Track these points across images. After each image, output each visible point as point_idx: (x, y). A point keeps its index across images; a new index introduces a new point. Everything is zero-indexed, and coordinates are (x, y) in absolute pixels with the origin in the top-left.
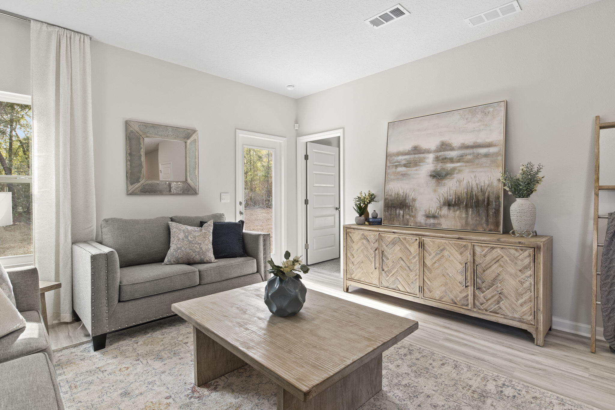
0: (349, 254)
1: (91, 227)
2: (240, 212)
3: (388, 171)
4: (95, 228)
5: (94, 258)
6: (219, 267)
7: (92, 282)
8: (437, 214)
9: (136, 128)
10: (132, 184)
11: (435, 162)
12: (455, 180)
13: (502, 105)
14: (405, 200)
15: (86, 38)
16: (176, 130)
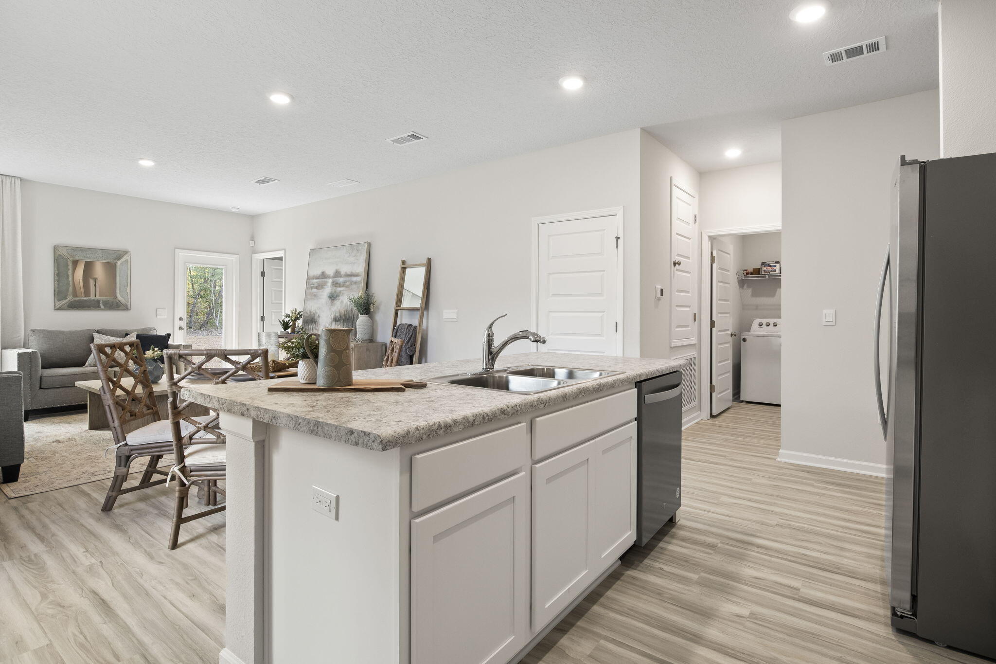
1: (18, 337)
2: (179, 327)
3: (308, 292)
4: (23, 337)
5: (21, 355)
9: (63, 252)
10: (59, 300)
11: (332, 286)
12: (340, 301)
13: (366, 245)
14: (314, 316)
15: (16, 180)
16: (106, 252)
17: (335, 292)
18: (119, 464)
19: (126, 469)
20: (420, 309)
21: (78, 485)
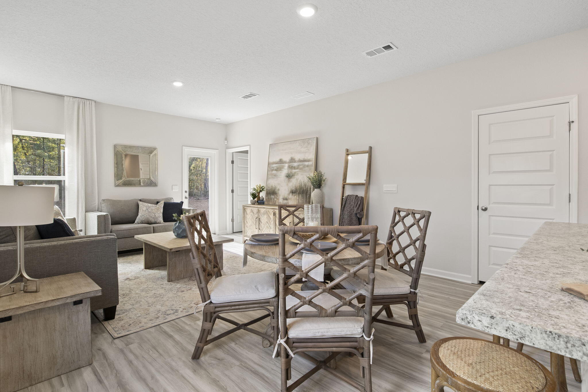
0: (245, 222)
1: (95, 204)
2: (185, 197)
3: (269, 173)
4: (97, 204)
5: (99, 217)
6: (165, 226)
7: (98, 228)
8: (287, 198)
9: (120, 149)
10: (118, 180)
11: (288, 169)
12: (295, 179)
13: (315, 139)
14: (275, 190)
15: (92, 102)
16: (143, 149)
17: (291, 173)
18: (205, 320)
19: (211, 324)
20: (366, 184)
21: (159, 325)
